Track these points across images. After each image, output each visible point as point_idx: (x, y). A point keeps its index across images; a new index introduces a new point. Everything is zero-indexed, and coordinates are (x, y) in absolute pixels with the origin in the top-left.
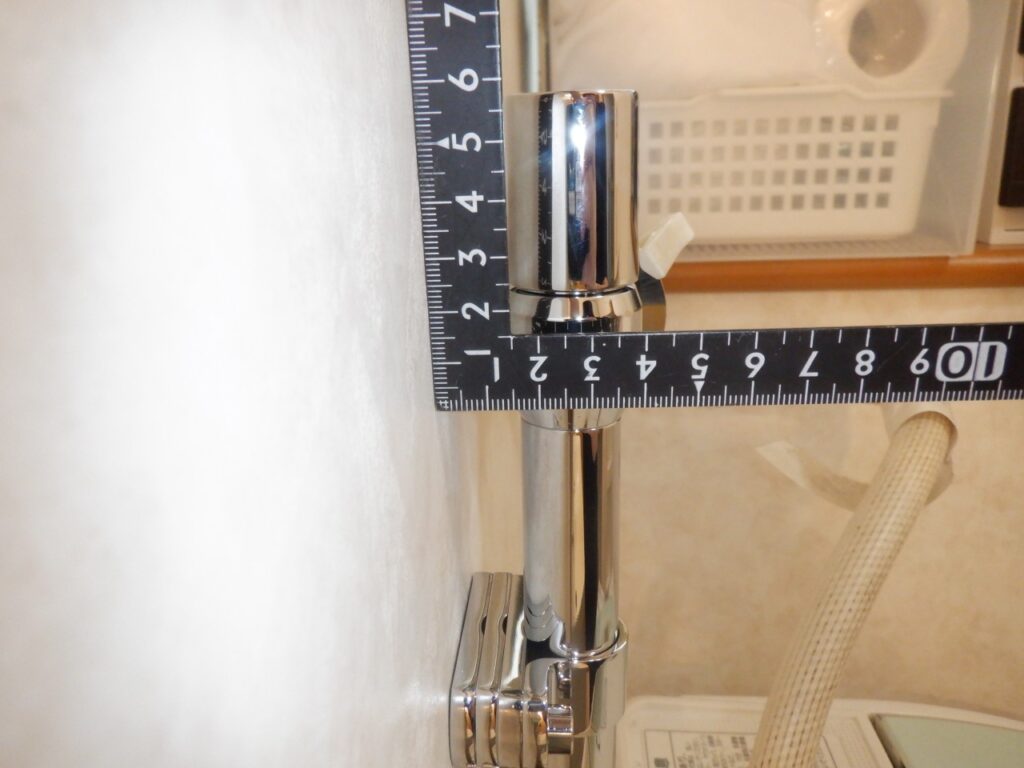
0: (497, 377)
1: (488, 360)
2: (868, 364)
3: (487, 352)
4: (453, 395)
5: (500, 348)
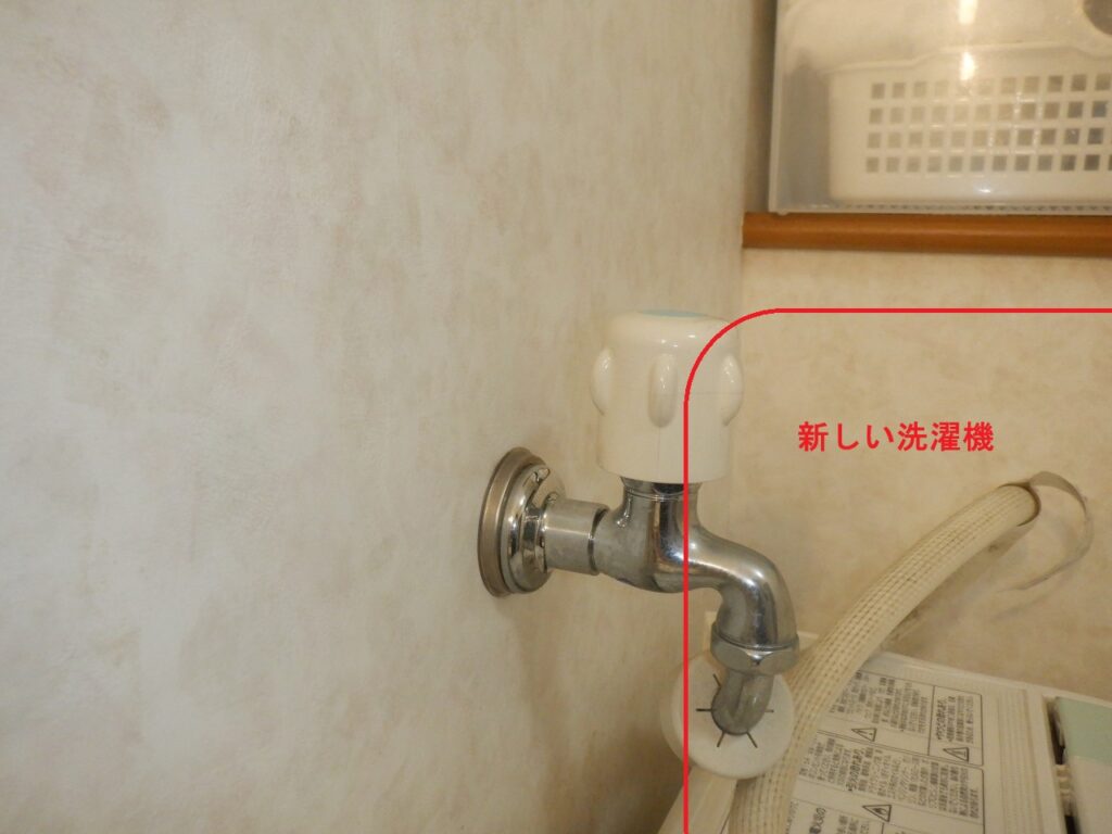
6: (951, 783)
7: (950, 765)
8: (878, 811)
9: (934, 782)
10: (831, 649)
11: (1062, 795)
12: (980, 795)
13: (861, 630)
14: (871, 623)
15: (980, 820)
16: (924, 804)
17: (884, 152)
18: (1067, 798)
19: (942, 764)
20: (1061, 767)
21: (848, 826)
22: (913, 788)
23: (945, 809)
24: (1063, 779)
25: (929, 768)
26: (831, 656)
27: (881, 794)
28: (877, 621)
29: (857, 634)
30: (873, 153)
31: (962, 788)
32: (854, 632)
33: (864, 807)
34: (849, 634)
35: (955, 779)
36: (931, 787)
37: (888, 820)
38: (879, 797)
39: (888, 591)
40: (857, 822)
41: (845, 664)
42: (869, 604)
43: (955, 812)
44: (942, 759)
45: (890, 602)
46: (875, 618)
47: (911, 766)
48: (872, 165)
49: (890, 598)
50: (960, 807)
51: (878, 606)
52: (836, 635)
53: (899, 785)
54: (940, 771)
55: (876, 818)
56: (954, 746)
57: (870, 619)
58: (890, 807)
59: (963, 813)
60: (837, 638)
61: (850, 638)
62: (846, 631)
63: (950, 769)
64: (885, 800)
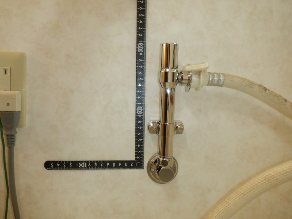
0: (140, 162)
1: (138, 163)
2: (139, 121)
3: (137, 163)
4: (142, 167)
5: (136, 162)
13: (223, 210)
45: (234, 201)
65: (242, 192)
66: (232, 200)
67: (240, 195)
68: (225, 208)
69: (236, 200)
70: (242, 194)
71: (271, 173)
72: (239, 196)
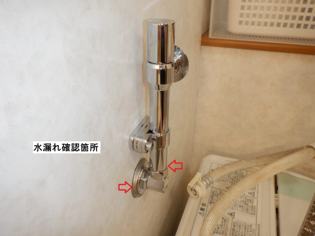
6: (250, 204)
7: (250, 198)
8: (231, 214)
9: (245, 204)
10: (230, 195)
11: (276, 204)
12: (256, 207)
13: (239, 190)
14: (243, 189)
15: (255, 216)
16: (242, 212)
17: (244, 19)
18: (277, 204)
19: (248, 198)
20: (276, 195)
21: (224, 220)
22: (240, 206)
23: (247, 213)
24: (277, 199)
25: (244, 199)
26: (230, 197)
27: (232, 209)
28: (244, 189)
29: (238, 192)
30: (241, 19)
31: (252, 206)
32: (237, 191)
33: (228, 214)
34: (236, 191)
35: (250, 203)
36: (244, 206)
37: (234, 218)
38: (232, 210)
39: (250, 181)
40: (226, 219)
41: (233, 199)
42: (244, 184)
43: (250, 214)
44: (248, 196)
45: (250, 184)
46: (244, 188)
47: (240, 199)
48: (241, 23)
49: (250, 183)
50: (251, 212)
51: (246, 184)
52: (232, 191)
53: (237, 206)
54: (247, 200)
55: (231, 217)
56: (251, 192)
57: (243, 188)
58: (234, 213)
59: (252, 214)
60: (232, 192)
61: (236, 192)
62: (235, 190)
63: (249, 199)
64: (233, 211)
65: (257, 177)
66: (247, 183)
67: (255, 179)
68: (241, 189)
69: (251, 183)
70: (257, 178)
71: (277, 164)
72: (253, 180)
